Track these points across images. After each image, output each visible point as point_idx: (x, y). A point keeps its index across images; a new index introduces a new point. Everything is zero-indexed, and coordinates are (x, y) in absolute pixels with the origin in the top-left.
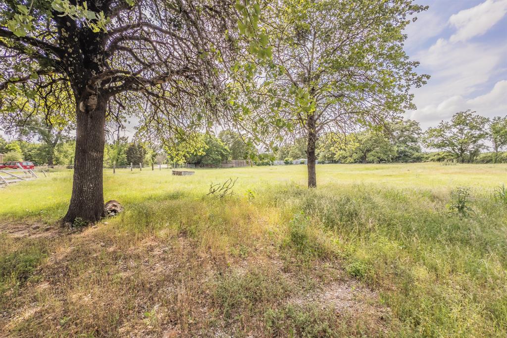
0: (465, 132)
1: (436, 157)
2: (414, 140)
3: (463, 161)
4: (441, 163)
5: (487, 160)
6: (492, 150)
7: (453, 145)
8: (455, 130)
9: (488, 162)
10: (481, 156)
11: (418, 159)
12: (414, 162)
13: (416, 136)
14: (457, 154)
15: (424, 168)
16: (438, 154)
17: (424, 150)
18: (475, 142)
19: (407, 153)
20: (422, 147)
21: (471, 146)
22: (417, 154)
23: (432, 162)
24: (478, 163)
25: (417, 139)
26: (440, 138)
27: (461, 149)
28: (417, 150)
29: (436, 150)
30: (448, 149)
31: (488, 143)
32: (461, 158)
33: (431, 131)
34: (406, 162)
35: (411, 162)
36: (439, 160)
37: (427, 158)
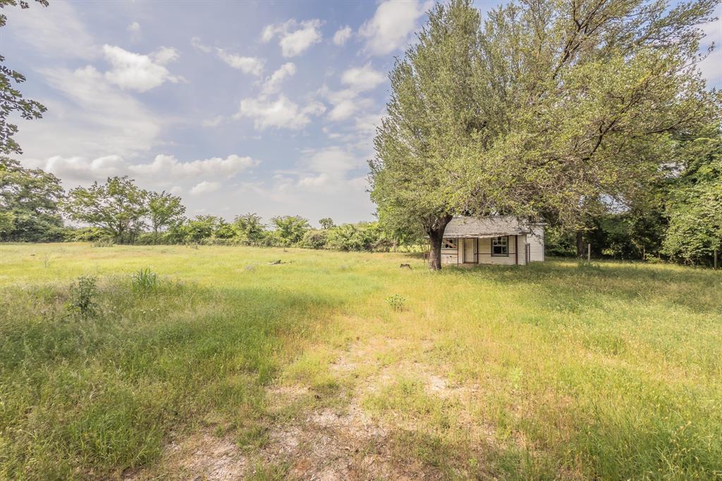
0: (125, 204)
1: (86, 235)
2: (52, 207)
3: (122, 242)
4: (93, 244)
5: (148, 241)
6: (152, 230)
7: (109, 219)
8: (112, 200)
9: (149, 243)
10: (142, 236)
11: (58, 238)
12: (51, 241)
13: (55, 199)
14: (116, 233)
15: (64, 251)
16: (90, 231)
17: (67, 222)
18: (135, 218)
19: (35, 226)
20: (64, 218)
21: (131, 223)
22: (56, 228)
23: (80, 242)
24: (138, 244)
25: (55, 204)
26: (93, 208)
27: (119, 226)
28: (58, 222)
29: (86, 225)
30: (103, 224)
31: (148, 221)
32: (120, 238)
33: (79, 193)
34: (35, 241)
35: (44, 242)
36: (91, 239)
37: (73, 236)
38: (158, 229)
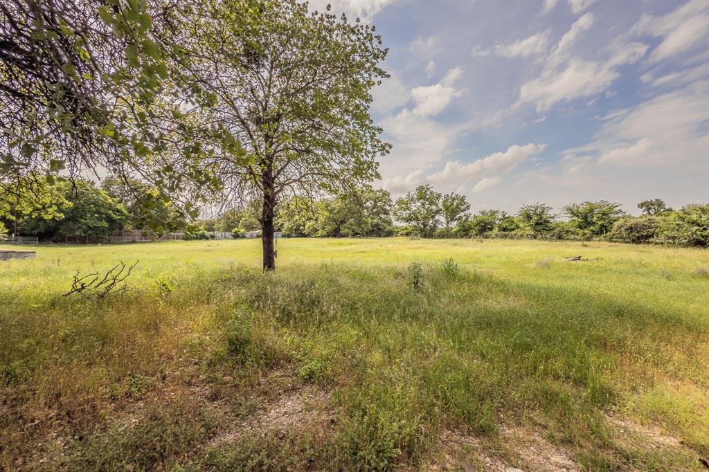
0: (426, 207)
1: (404, 232)
2: (386, 213)
3: (425, 236)
4: (409, 238)
5: (443, 236)
6: (445, 226)
7: (417, 219)
8: (419, 204)
9: (442, 237)
10: (438, 231)
11: (390, 234)
12: (387, 236)
13: (388, 208)
14: (421, 229)
15: (394, 243)
16: (406, 228)
17: (395, 223)
18: (433, 217)
19: (380, 227)
20: (393, 220)
21: (431, 221)
22: (389, 227)
23: (402, 237)
24: (435, 238)
25: (388, 211)
26: (408, 211)
27: (423, 224)
28: (389, 223)
29: (404, 224)
30: (414, 223)
31: (441, 218)
32: (423, 233)
33: (400, 202)
34: (380, 236)
35: (384, 237)
36: (407, 234)
37: (397, 232)
38: (449, 225)
